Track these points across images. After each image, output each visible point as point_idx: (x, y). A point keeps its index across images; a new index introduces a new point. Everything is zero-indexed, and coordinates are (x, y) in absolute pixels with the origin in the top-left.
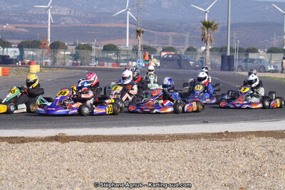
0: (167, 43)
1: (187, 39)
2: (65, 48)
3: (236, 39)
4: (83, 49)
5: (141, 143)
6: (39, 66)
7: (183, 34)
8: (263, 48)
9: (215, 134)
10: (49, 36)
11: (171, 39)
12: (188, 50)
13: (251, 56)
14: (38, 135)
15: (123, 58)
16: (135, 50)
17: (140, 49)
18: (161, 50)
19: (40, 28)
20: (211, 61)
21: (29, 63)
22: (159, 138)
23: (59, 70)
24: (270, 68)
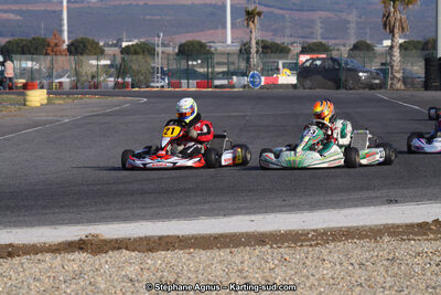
0: (311, 35)
1: (353, 25)
2: (100, 53)
4: (136, 53)
5: (258, 250)
6: (45, 91)
7: (344, 16)
9: (412, 226)
10: (65, 28)
11: (320, 25)
12: (356, 47)
14: (42, 240)
15: (218, 69)
16: (245, 51)
17: (253, 50)
18: (299, 49)
19: (46, 12)
20: (404, 71)
21: (25, 87)
22: (295, 238)
23: (88, 99)
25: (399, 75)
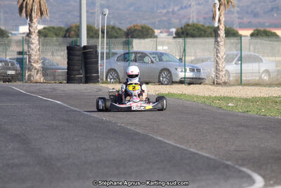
3: (102, 7)
8: (166, 27)
13: (139, 45)
24: (181, 75)
25: (38, 66)
